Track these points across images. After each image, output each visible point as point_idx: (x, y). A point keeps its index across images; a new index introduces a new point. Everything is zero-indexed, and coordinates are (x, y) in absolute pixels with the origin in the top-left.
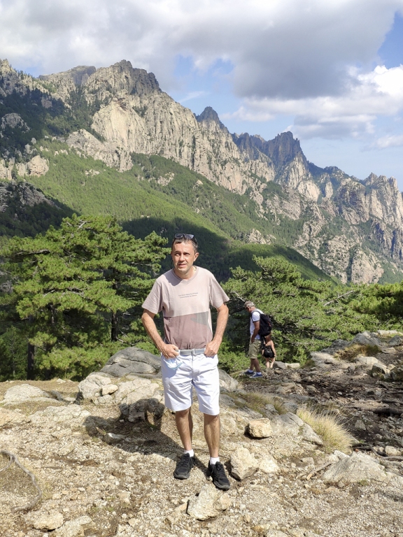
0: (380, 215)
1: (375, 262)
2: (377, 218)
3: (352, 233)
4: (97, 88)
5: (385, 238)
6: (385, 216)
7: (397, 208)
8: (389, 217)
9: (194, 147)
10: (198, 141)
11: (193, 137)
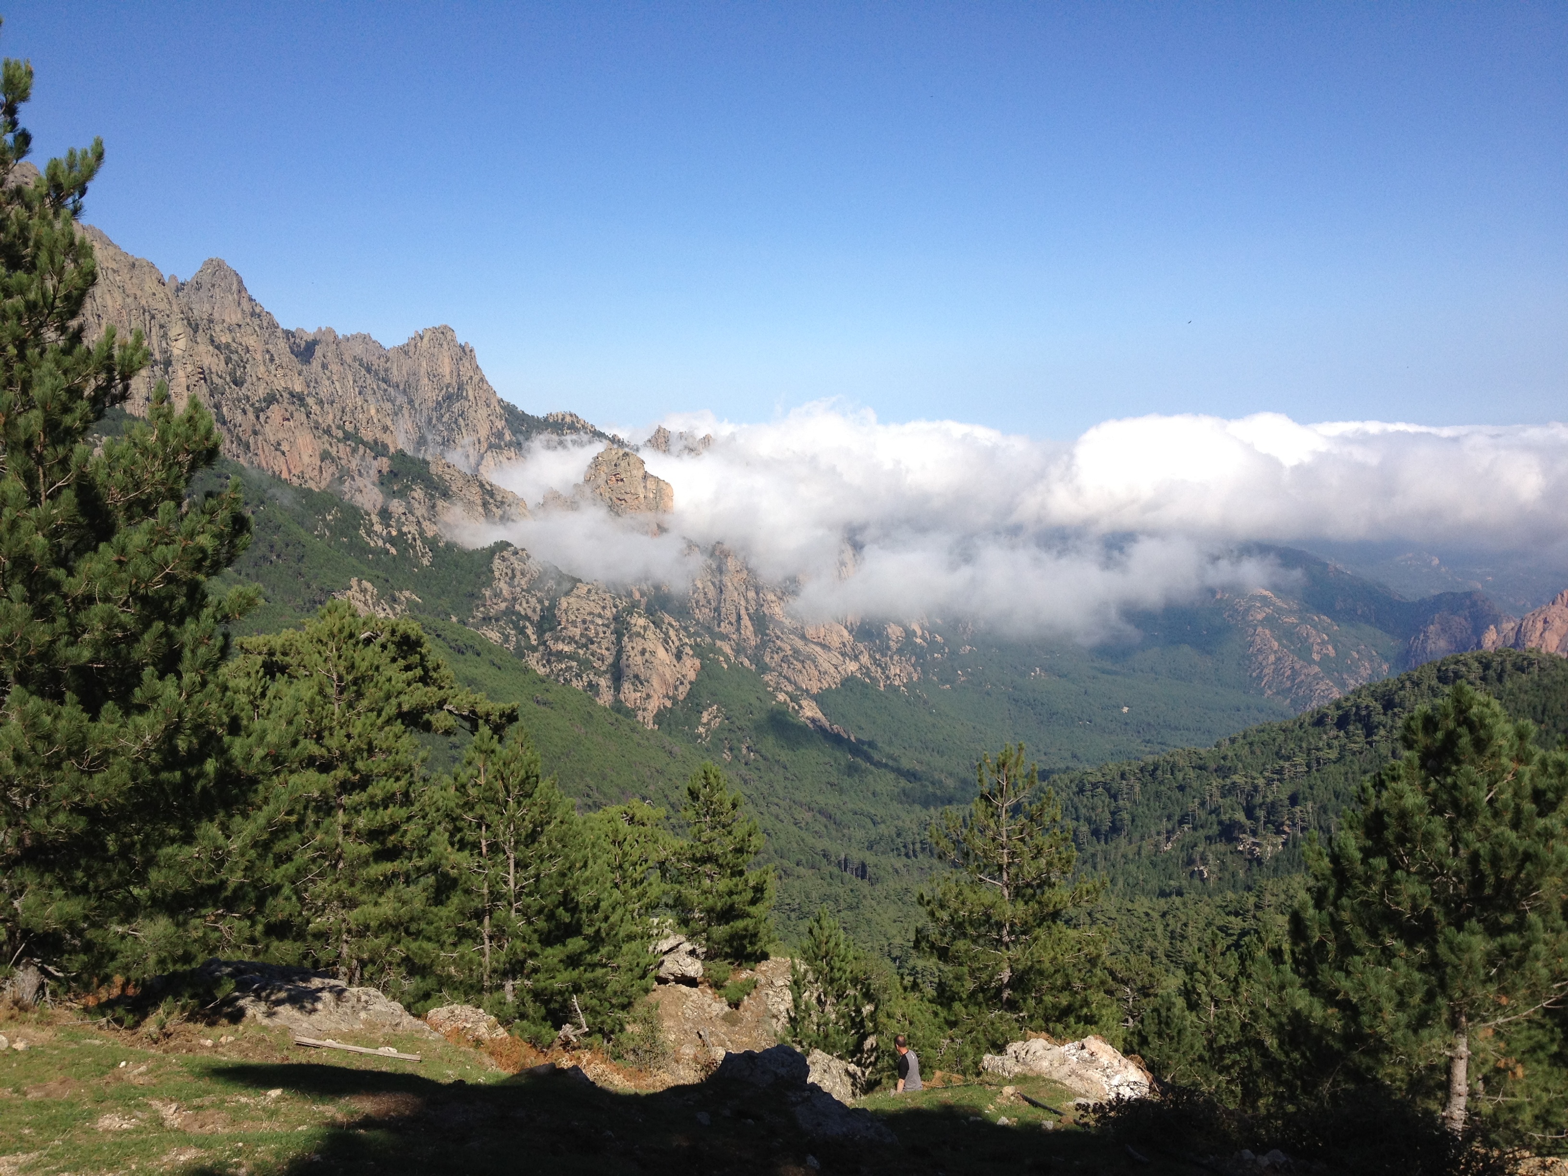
1: (677, 643)
9: (168, 363)
10: (178, 348)
11: (165, 336)
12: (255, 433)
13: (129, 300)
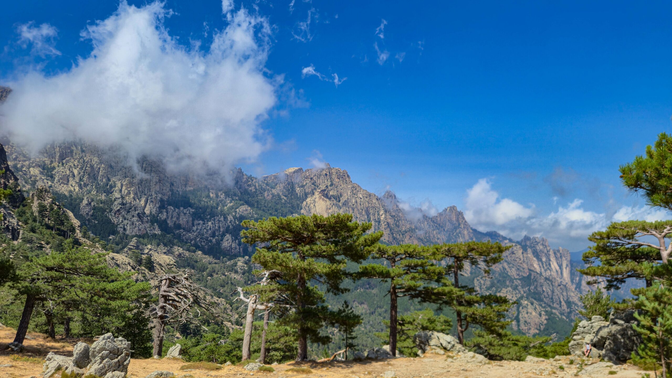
0: (538, 270)
1: (539, 310)
2: (536, 272)
3: (517, 286)
4: (304, 184)
5: (544, 289)
6: (543, 270)
7: (551, 263)
8: (546, 270)
9: (379, 222)
10: (382, 218)
11: (379, 214)
12: (403, 241)
13: (370, 205)
